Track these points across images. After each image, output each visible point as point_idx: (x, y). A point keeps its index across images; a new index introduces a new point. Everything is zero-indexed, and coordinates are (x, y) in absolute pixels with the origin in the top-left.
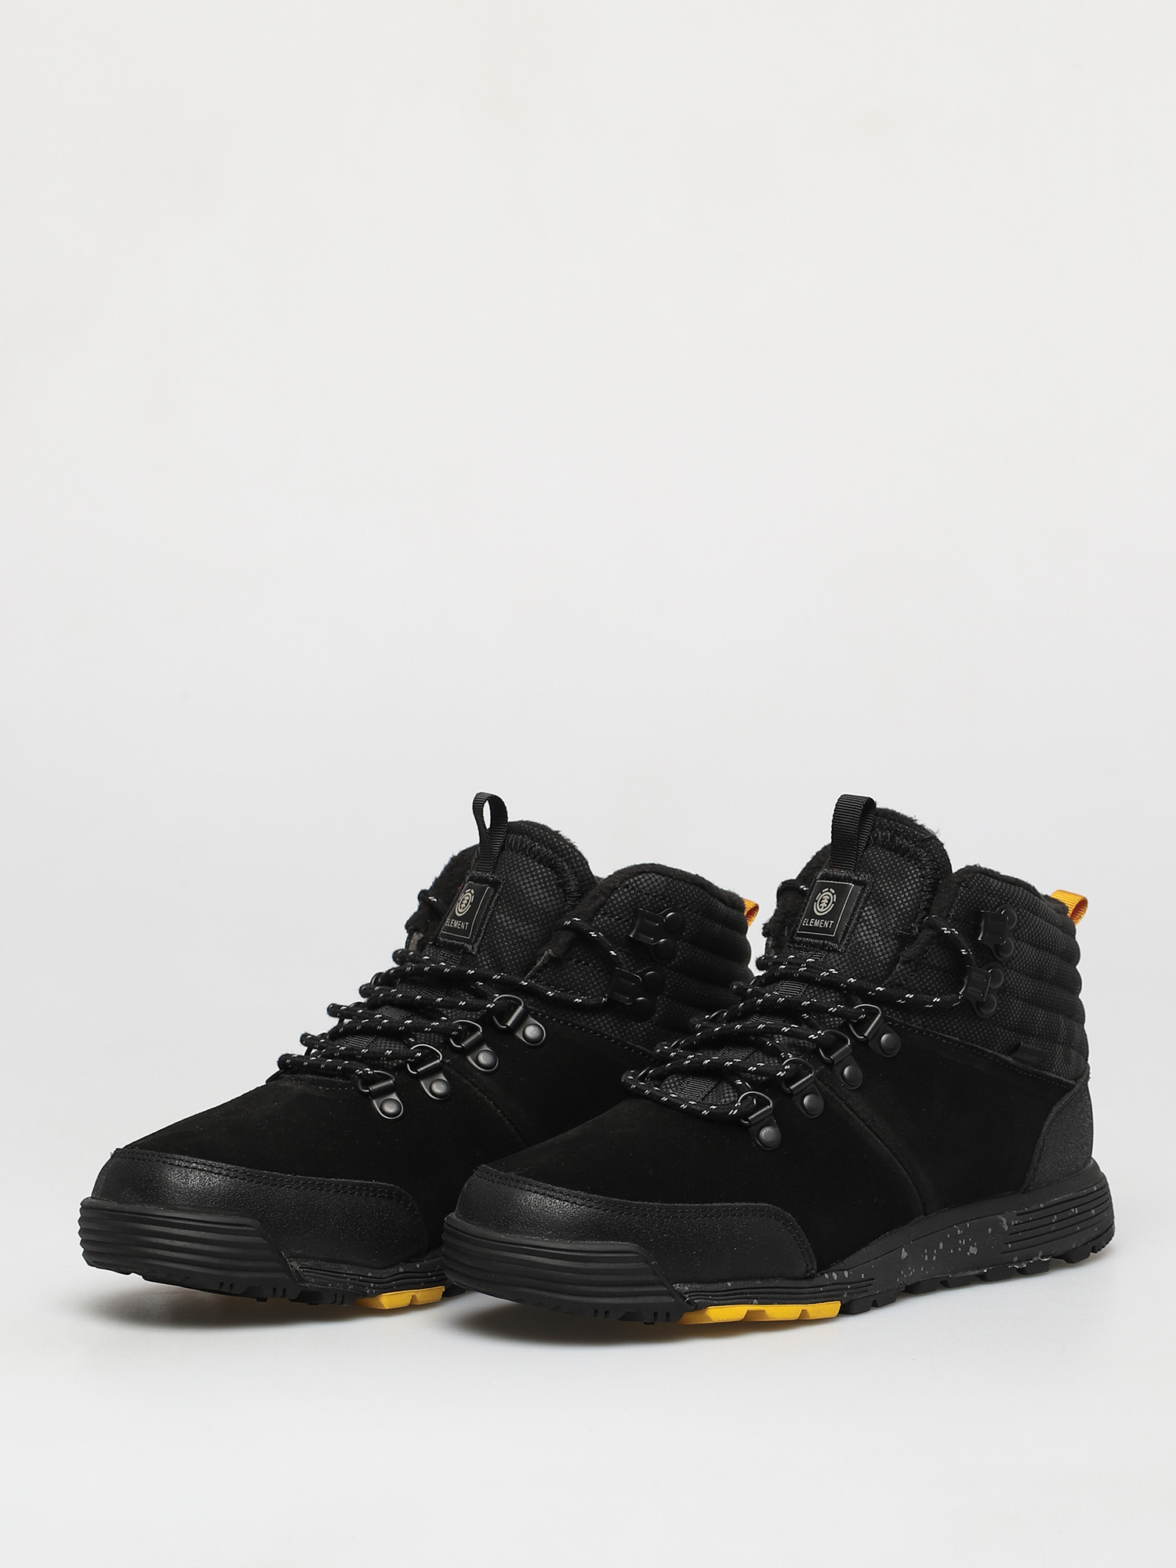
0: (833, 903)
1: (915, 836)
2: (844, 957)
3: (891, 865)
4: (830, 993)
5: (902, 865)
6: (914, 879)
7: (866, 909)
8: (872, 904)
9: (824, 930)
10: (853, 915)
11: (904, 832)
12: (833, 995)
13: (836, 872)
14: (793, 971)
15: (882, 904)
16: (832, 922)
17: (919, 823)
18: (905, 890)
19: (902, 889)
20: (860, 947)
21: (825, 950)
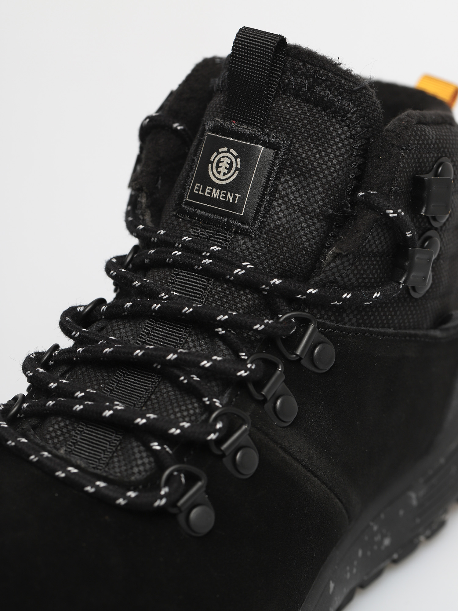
0: (237, 169)
1: (341, 86)
2: (259, 244)
3: (310, 123)
4: (246, 295)
5: (325, 123)
6: (341, 141)
7: (283, 180)
8: (289, 174)
9: (227, 204)
10: (266, 188)
11: (326, 80)
12: (250, 296)
13: (234, 126)
14: (193, 261)
15: (303, 174)
16: (238, 196)
17: (344, 67)
18: (332, 156)
19: (328, 155)
20: (280, 233)
21: (231, 231)
